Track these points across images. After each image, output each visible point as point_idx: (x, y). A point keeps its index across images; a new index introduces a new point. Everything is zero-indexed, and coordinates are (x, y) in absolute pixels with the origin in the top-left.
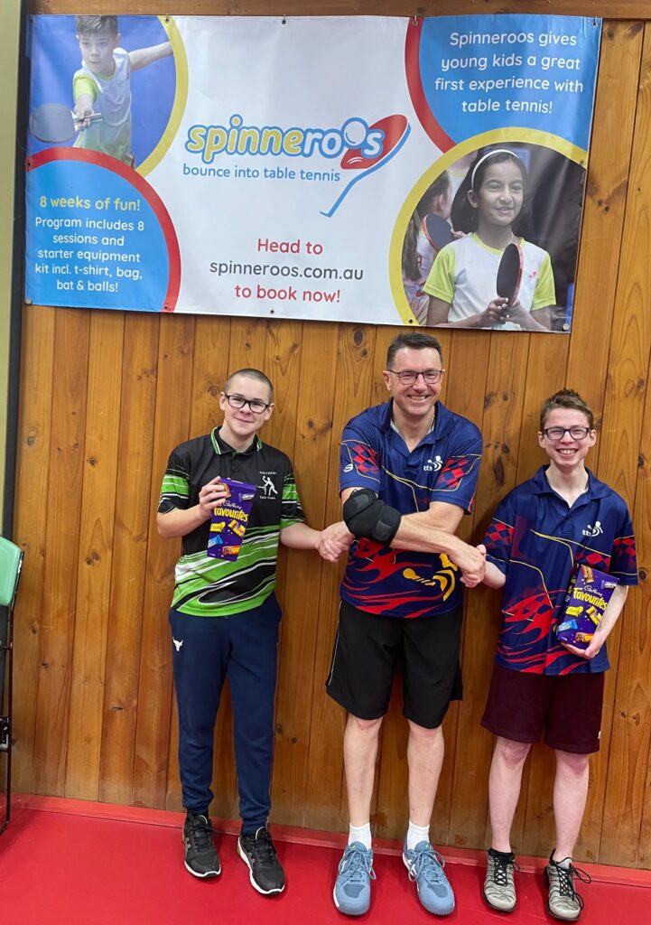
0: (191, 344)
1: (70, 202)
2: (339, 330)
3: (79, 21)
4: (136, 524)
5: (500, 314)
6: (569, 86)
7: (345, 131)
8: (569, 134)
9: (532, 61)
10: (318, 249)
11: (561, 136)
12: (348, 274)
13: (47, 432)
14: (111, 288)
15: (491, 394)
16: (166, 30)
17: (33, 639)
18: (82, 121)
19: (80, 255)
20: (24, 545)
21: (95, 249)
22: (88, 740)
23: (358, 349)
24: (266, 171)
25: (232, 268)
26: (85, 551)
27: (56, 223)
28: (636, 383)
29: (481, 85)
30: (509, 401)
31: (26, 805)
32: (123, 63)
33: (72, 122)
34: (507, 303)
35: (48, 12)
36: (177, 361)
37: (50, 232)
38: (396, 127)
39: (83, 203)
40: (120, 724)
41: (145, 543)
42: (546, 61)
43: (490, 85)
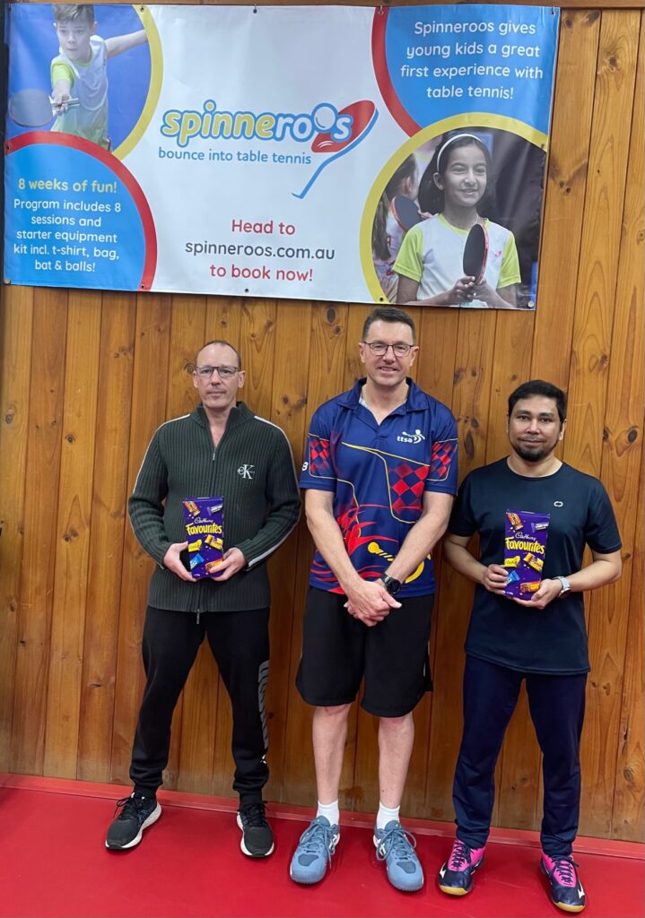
0: (168, 322)
1: (48, 185)
2: (313, 307)
3: (56, 10)
4: (114, 500)
5: (467, 294)
6: (529, 73)
7: (315, 116)
8: (531, 119)
9: (492, 49)
10: (291, 230)
11: (521, 120)
12: (320, 254)
13: (25, 410)
14: (89, 268)
15: (461, 370)
16: (141, 18)
17: (11, 617)
18: (60, 106)
19: (58, 235)
20: (2, 523)
21: (72, 229)
22: (66, 718)
23: (331, 326)
24: (239, 154)
25: (206, 248)
26: (63, 529)
27: (35, 205)
28: (600, 358)
29: (445, 72)
30: (477, 377)
32: (99, 50)
33: (50, 106)
34: (474, 282)
36: (154, 339)
37: (28, 213)
38: (364, 111)
39: (61, 186)
40: (98, 699)
41: (123, 520)
42: (506, 49)
43: (454, 72)
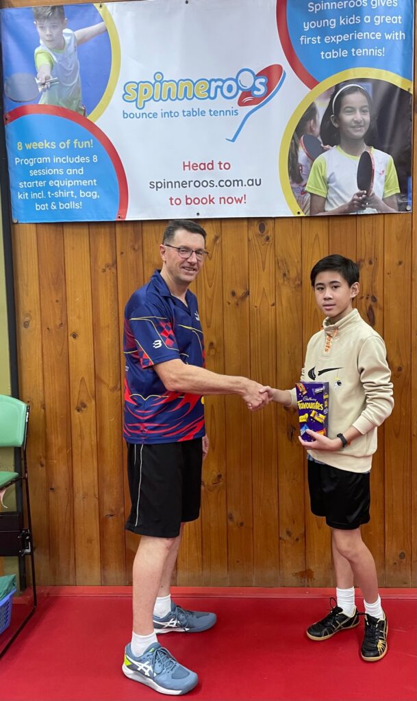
0: (140, 243)
1: (40, 145)
2: (248, 223)
3: (35, 11)
4: (111, 379)
5: (361, 203)
6: (395, 36)
7: (239, 79)
8: (398, 70)
9: (367, 19)
10: (227, 166)
11: (392, 71)
12: (250, 183)
13: (38, 317)
14: (77, 206)
15: (361, 261)
16: (101, 13)
17: (41, 472)
18: (44, 84)
19: (51, 183)
20: (28, 402)
21: (65, 177)
22: (90, 541)
23: (262, 236)
24: (184, 112)
25: (165, 185)
26: (75, 402)
27: (31, 161)
29: (333, 39)
30: (373, 265)
31: (48, 594)
32: (70, 40)
33: (36, 86)
34: (366, 194)
35: (11, 6)
36: (131, 256)
37: (27, 168)
38: (275, 73)
39: (50, 145)
40: (112, 526)
41: (119, 392)
42: (377, 19)
43: (340, 38)
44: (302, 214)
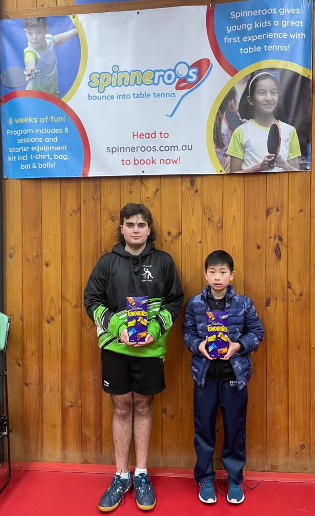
0: (99, 194)
1: (26, 120)
2: (181, 179)
3: (25, 21)
4: (74, 298)
5: (271, 164)
6: (298, 36)
7: (177, 69)
8: (300, 62)
9: (276, 23)
10: (166, 135)
11: (294, 62)
12: (184, 148)
13: (20, 250)
14: (51, 166)
15: (270, 208)
16: (74, 22)
17: (19, 369)
18: (30, 75)
19: (33, 148)
20: (10, 315)
22: (54, 426)
23: (193, 189)
24: (134, 94)
25: (119, 150)
26: (46, 316)
27: (19, 132)
29: (250, 39)
30: (279, 212)
31: (20, 468)
32: (51, 42)
33: (24, 76)
34: (274, 157)
35: (8, 18)
36: (91, 204)
37: (15, 138)
38: (204, 64)
39: (33, 120)
40: (72, 415)
41: (80, 309)
42: (284, 23)
43: (255, 38)
44: (224, 172)
